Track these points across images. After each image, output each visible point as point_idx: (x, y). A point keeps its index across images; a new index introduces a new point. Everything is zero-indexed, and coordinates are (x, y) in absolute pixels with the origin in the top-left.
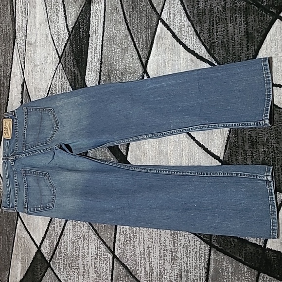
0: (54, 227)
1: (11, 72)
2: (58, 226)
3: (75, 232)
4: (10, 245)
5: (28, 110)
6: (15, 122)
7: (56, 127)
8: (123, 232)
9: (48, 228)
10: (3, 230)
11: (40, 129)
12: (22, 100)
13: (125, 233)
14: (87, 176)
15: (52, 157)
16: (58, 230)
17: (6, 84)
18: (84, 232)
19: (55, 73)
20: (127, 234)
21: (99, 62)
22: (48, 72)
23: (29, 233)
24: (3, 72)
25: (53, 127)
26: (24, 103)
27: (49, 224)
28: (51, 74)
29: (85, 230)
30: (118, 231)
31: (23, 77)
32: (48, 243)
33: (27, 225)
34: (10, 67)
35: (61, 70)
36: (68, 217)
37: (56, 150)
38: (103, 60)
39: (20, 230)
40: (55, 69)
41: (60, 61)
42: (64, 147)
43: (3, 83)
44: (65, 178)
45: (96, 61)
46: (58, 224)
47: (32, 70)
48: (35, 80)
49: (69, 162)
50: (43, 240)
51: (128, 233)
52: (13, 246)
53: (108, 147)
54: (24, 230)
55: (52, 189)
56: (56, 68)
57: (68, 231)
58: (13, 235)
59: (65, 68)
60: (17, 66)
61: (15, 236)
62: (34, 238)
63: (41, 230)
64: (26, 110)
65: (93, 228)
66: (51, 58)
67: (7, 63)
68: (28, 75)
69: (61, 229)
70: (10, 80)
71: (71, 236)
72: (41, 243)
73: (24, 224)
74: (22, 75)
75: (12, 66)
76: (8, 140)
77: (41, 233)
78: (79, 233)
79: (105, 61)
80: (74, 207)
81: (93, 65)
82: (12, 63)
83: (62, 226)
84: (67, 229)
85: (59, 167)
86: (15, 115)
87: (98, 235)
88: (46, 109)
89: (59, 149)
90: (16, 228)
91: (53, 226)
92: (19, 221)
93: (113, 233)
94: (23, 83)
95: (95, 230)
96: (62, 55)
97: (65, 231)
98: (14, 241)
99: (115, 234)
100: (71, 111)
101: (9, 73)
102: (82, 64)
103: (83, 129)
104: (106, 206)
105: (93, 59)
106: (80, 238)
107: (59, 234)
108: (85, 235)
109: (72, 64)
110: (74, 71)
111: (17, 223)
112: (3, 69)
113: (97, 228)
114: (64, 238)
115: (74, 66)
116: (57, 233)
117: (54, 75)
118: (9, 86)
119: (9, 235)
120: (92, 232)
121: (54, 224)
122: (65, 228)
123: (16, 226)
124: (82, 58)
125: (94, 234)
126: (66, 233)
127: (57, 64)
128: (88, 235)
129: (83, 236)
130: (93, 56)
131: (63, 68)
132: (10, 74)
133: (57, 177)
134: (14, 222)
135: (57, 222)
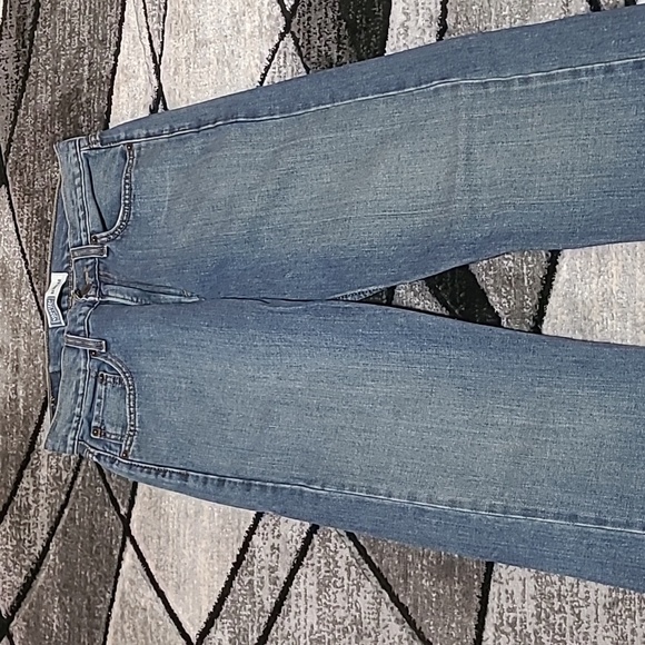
0: (250, 582)
1: (115, 65)
2: (266, 580)
3: (327, 606)
4: (98, 628)
8: (513, 625)
9: (229, 585)
10: (72, 578)
13: (518, 628)
16: (265, 594)
17: (98, 106)
18: (358, 610)
19: (267, 68)
20: (528, 635)
21: (436, 27)
22: (243, 63)
23: (161, 594)
24: (90, 64)
27: (234, 572)
28: (254, 70)
29: (363, 604)
30: (491, 619)
31: (155, 83)
32: (228, 636)
33: (157, 566)
34: (113, 49)
35: (289, 58)
38: (450, 21)
39: (132, 582)
40: (267, 54)
41: (287, 28)
43: (88, 101)
45: (421, 23)
46: (265, 573)
47: (187, 59)
48: (197, 91)
50: (210, 623)
51: (530, 630)
52: (106, 632)
54: (146, 582)
56: (274, 52)
57: (301, 602)
58: (108, 596)
59: (304, 51)
60: (136, 45)
61: (113, 600)
62: (178, 611)
63: (204, 591)
65: (394, 598)
66: (257, 17)
67: (105, 35)
68: (175, 73)
69: (277, 593)
70: (111, 92)
71: (313, 619)
72: (204, 633)
73: (145, 564)
74: (154, 77)
75: (118, 44)
77: (204, 598)
78: (340, 613)
79: (457, 23)
81: (410, 38)
82: (120, 38)
83: (280, 584)
84: (298, 595)
87: (412, 624)
90: (118, 574)
91: (246, 580)
92: (130, 553)
93: (473, 624)
94: (156, 102)
95: (403, 609)
96: (294, 8)
97: (291, 600)
98: (109, 617)
99: (480, 627)
101: (109, 68)
102: (369, 36)
105: (412, 16)
106: (345, 631)
107: (269, 607)
108: (365, 621)
109: (333, 36)
110: (339, 57)
111: (121, 559)
112: (90, 58)
113: (408, 602)
114: (286, 623)
115: (339, 43)
116: (261, 602)
117: (264, 75)
118: (109, 113)
119: (95, 595)
120: (388, 613)
121: (252, 573)
122: (292, 589)
123: (119, 566)
124: (370, 15)
125: (397, 620)
126: (294, 609)
127: (277, 38)
128: (373, 624)
129: (357, 622)
130: (412, 7)
131: (298, 48)
132: (114, 72)
134: (111, 553)
135: (263, 568)
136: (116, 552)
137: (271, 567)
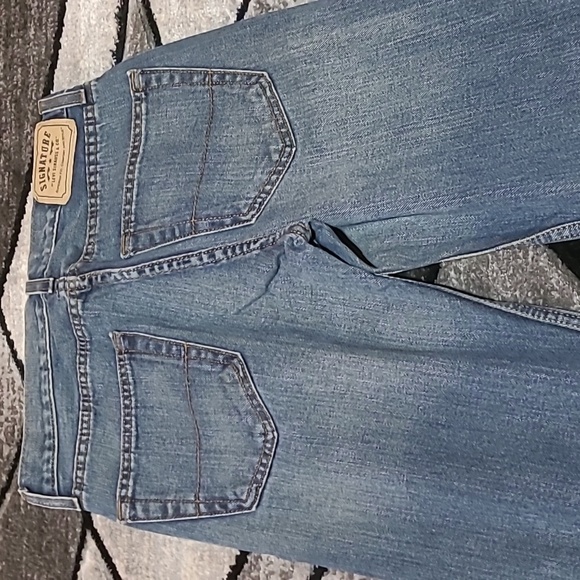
5: (148, 83)
6: (90, 135)
7: (281, 152)
11: (204, 160)
12: (120, 46)
14: (442, 375)
15: (262, 282)
25: (268, 153)
26: (127, 55)
33: (127, 569)
36: (334, 559)
37: (293, 247)
42: (327, 237)
44: (327, 382)
49: (340, 309)
53: (552, 246)
55: (259, 428)
64: (139, 81)
73: (111, 565)
76: (54, 207)
80: (364, 513)
85: (295, 331)
86: (88, 103)
88: (235, 75)
89: (310, 248)
92: (91, 552)
100: (359, 81)
103: (425, 161)
104: (541, 524)
111: (79, 558)
123: (77, 568)
133: (287, 376)
134: (66, 550)
135: (272, 573)
136: (73, 549)
137: (283, 572)
